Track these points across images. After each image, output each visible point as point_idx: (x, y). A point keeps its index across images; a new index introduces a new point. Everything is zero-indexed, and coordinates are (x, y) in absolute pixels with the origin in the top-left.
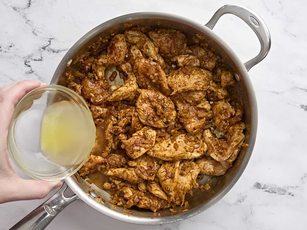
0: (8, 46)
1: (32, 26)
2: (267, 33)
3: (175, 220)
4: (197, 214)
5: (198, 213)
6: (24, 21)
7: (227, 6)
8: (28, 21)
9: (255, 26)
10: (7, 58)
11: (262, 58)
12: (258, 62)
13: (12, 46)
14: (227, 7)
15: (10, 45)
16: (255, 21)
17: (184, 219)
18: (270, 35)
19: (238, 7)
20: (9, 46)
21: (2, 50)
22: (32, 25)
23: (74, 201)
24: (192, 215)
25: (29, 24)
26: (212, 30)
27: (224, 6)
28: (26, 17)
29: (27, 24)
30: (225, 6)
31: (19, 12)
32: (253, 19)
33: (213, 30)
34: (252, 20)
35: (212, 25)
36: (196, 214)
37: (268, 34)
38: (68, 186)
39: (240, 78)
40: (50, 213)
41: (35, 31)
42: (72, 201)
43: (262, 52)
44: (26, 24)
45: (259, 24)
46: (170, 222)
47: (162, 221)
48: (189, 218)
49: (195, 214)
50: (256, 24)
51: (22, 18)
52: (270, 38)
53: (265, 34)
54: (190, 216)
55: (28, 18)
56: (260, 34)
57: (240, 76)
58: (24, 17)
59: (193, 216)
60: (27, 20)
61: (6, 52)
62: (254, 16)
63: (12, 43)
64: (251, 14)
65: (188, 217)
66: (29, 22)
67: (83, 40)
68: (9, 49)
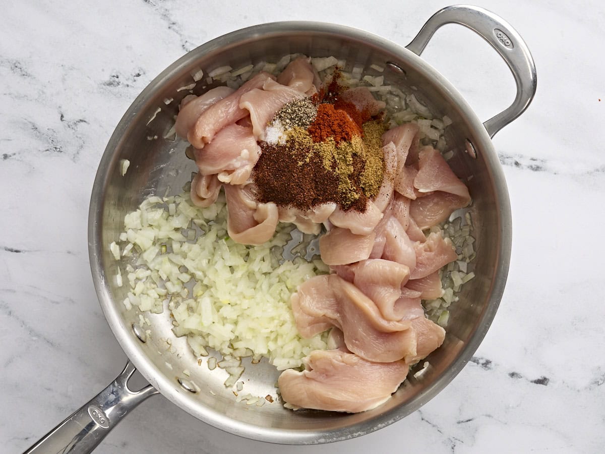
0: (131, 75)
1: (181, 35)
2: (529, 61)
3: (348, 434)
4: (392, 423)
5: (394, 420)
6: (165, 24)
7: (450, 8)
8: (174, 24)
9: (506, 47)
10: (130, 98)
11: (519, 111)
12: (511, 119)
13: (140, 74)
14: (450, 10)
15: (137, 72)
16: (505, 38)
17: (367, 433)
18: (535, 66)
19: (470, 11)
20: (134, 75)
21: (120, 83)
22: (182, 33)
23: (148, 397)
24: (383, 425)
25: (174, 30)
26: (419, 56)
27: (444, 9)
28: (168, 16)
29: (171, 31)
30: (447, 9)
31: (155, 5)
32: (500, 34)
33: (421, 55)
34: (499, 36)
35: (420, 47)
36: (390, 422)
37: (531, 65)
38: (136, 369)
39: (477, 150)
40: (100, 423)
41: (188, 44)
42: (145, 397)
43: (518, 100)
44: (168, 31)
45: (513, 43)
46: (340, 439)
47: (325, 437)
48: (377, 430)
49: (388, 423)
50: (507, 44)
51: (161, 18)
52: (534, 72)
53: (525, 63)
54: (380, 425)
55: (173, 19)
56: (514, 63)
57: (475, 148)
58: (165, 16)
59: (384, 427)
60: (172, 23)
61: (128, 86)
62: (504, 28)
63: (141, 69)
64: (497, 23)
65: (375, 428)
66: (174, 27)
67: (163, 77)
68: (135, 81)
